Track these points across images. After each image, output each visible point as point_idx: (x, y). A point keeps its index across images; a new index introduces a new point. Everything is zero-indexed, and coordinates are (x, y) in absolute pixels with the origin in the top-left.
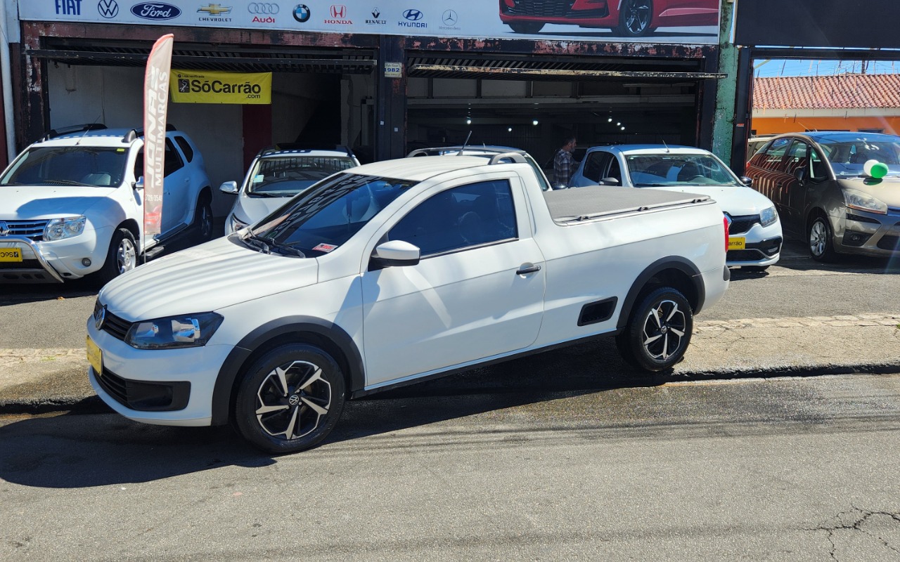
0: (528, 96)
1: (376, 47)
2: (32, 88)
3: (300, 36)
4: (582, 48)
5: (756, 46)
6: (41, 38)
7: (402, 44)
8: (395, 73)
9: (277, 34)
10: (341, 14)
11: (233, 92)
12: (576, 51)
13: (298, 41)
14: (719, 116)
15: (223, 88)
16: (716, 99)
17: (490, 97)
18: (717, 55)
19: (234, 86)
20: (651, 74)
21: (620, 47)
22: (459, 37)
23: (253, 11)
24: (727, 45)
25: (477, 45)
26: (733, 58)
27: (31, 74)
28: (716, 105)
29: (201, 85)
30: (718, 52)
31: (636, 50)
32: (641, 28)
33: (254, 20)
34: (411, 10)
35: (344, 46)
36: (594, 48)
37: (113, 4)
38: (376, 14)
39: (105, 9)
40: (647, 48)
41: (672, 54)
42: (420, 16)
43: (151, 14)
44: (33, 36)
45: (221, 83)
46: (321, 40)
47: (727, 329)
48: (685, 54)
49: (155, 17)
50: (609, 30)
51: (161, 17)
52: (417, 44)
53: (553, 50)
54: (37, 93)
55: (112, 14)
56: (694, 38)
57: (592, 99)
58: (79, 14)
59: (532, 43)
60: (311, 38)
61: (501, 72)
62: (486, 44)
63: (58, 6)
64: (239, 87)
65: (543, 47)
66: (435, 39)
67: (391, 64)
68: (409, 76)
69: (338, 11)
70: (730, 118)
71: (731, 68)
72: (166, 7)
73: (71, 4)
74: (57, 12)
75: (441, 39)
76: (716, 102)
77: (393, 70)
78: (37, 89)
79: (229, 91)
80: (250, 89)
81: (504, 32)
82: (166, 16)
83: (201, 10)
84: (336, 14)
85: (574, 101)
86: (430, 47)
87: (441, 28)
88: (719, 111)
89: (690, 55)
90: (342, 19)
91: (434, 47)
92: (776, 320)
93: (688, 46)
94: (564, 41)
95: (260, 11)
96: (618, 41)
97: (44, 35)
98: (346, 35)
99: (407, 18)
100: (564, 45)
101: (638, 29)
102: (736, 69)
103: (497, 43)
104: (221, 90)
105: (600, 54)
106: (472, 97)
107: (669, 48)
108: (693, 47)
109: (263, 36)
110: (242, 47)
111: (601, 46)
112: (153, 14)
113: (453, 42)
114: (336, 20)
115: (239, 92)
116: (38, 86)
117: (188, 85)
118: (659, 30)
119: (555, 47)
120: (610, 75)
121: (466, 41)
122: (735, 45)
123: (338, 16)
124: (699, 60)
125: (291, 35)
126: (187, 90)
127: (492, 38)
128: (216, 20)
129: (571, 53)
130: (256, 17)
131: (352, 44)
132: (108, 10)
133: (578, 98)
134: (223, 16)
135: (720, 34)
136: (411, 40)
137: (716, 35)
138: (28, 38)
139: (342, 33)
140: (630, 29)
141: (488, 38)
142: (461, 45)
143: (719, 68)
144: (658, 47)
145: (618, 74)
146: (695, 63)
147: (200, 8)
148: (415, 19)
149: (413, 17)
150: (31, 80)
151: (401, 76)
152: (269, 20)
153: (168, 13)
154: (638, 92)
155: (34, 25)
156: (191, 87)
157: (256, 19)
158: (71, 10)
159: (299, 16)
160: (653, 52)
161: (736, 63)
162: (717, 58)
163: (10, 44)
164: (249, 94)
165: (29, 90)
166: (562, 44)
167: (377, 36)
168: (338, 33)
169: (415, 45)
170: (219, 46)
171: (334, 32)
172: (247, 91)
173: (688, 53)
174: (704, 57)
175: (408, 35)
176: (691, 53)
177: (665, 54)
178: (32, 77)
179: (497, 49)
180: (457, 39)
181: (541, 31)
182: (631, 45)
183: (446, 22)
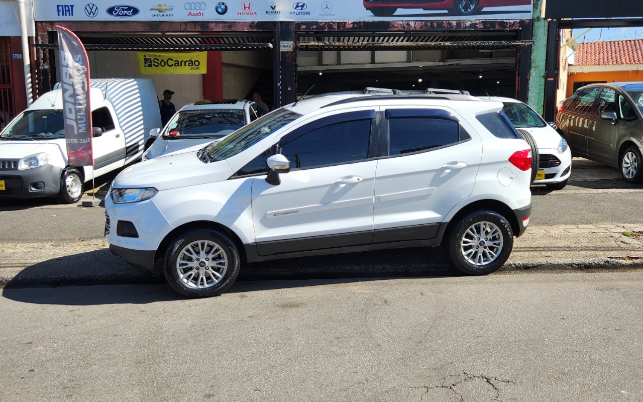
1: (274, 30)
2: (43, 66)
3: (221, 25)
4: (426, 25)
5: (563, 19)
6: (49, 33)
7: (292, 28)
8: (288, 48)
9: (204, 24)
10: (249, 8)
11: (181, 66)
12: (421, 28)
13: (219, 28)
14: (533, 73)
15: (174, 63)
16: (531, 60)
18: (531, 27)
19: (181, 62)
20: (474, 43)
22: (334, 21)
23: (188, 8)
24: (538, 19)
25: (347, 26)
26: (543, 29)
27: (42, 57)
28: (531, 65)
29: (159, 62)
30: (531, 25)
31: (467, 25)
32: (470, 9)
33: (189, 15)
34: (298, 3)
35: (251, 30)
36: (435, 25)
37: (94, 8)
38: (273, 7)
39: (89, 11)
40: (476, 24)
41: (495, 27)
42: (305, 6)
43: (120, 14)
44: (43, 32)
45: (172, 60)
46: (235, 26)
48: (506, 27)
49: (122, 15)
50: (446, 11)
51: (126, 15)
52: (303, 27)
54: (47, 70)
55: (94, 14)
56: (512, 15)
58: (72, 15)
59: (388, 23)
60: (228, 26)
62: (354, 25)
63: (59, 11)
64: (185, 62)
65: (396, 25)
66: (317, 23)
67: (285, 42)
68: (298, 50)
69: (247, 6)
70: (543, 74)
71: (542, 36)
72: (129, 8)
73: (67, 9)
74: (59, 15)
75: (321, 23)
76: (531, 63)
77: (287, 46)
78: (47, 67)
79: (178, 65)
80: (193, 63)
81: (368, 16)
82: (130, 14)
83: (153, 9)
84: (245, 8)
86: (313, 29)
87: (320, 15)
88: (533, 69)
89: (509, 27)
90: (250, 11)
91: (315, 29)
93: (508, 21)
94: (411, 21)
95: (193, 8)
96: (453, 19)
97: (50, 30)
98: (253, 23)
99: (295, 8)
100: (412, 24)
101: (469, 10)
102: (546, 37)
103: (362, 24)
105: (440, 29)
107: (493, 23)
108: (512, 21)
109: (195, 25)
111: (440, 24)
112: (121, 13)
113: (330, 25)
114: (245, 12)
115: (185, 65)
116: (46, 65)
117: (151, 62)
118: (485, 9)
119: (405, 26)
120: (442, 44)
121: (339, 23)
122: (545, 19)
123: (247, 9)
124: (517, 31)
125: (214, 24)
126: (150, 66)
127: (358, 20)
128: (163, 15)
129: (417, 29)
130: (190, 13)
131: (257, 29)
132: (91, 11)
134: (168, 13)
135: (533, 11)
136: (299, 24)
137: (530, 12)
138: (40, 33)
139: (250, 21)
140: (462, 10)
141: (355, 20)
142: (335, 27)
143: (532, 36)
144: (484, 23)
145: (448, 43)
146: (515, 34)
147: (152, 8)
148: (302, 9)
149: (301, 8)
150: (42, 61)
151: (292, 51)
152: (199, 14)
153: (131, 12)
155: (44, 24)
156: (153, 63)
157: (190, 14)
158: (67, 12)
159: (220, 10)
160: (480, 26)
161: (546, 33)
162: (531, 29)
163: (29, 38)
164: (192, 67)
165: (41, 68)
166: (410, 23)
167: (275, 22)
168: (247, 21)
169: (302, 28)
170: (166, 34)
171: (245, 21)
172: (191, 64)
173: (508, 26)
174: (520, 29)
175: (297, 20)
176: (510, 26)
177: (490, 28)
178: (43, 59)
179: (362, 28)
180: (332, 22)
181: (394, 14)
182: (463, 22)
183: (324, 10)
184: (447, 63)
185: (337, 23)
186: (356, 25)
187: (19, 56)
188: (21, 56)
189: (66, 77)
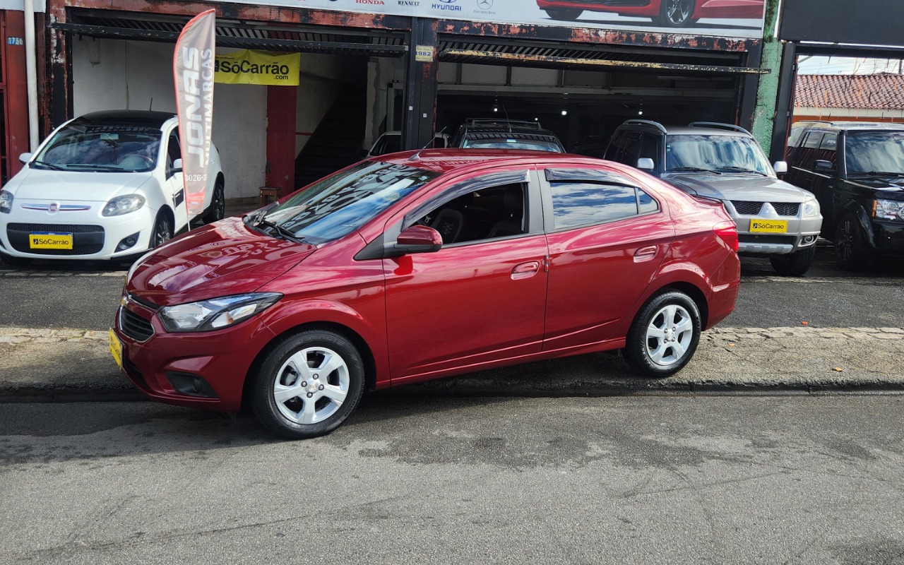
0: (559, 85)
1: (408, 29)
2: (56, 59)
3: (331, 15)
4: (621, 37)
5: (801, 42)
6: (67, 8)
7: (434, 27)
8: (426, 57)
9: (307, 13)
11: (261, 73)
12: (614, 40)
13: (328, 21)
14: (759, 113)
15: (251, 68)
16: (757, 95)
17: (519, 86)
18: (760, 49)
19: (262, 67)
20: (691, 67)
21: (659, 37)
22: (494, 22)
24: (770, 39)
25: (512, 30)
26: (776, 54)
27: (55, 45)
28: (756, 101)
29: (231, 66)
30: (761, 46)
31: (676, 42)
32: (682, 19)
35: (375, 27)
36: (633, 37)
40: (688, 40)
41: (713, 46)
44: (59, 6)
45: (249, 63)
46: (352, 20)
47: (768, 337)
48: (727, 47)
50: (649, 20)
52: (450, 27)
53: (590, 38)
54: (61, 64)
56: (739, 31)
57: (624, 91)
59: (569, 30)
60: (341, 18)
61: (536, 59)
62: (521, 30)
64: (267, 67)
65: (580, 35)
66: (469, 23)
67: (422, 47)
68: (440, 61)
70: (771, 115)
71: (774, 63)
75: (475, 23)
76: (757, 99)
77: (425, 54)
78: (61, 60)
79: (257, 72)
80: (277, 70)
81: (541, 19)
85: (606, 92)
86: (464, 30)
87: (475, 11)
88: (759, 107)
89: (732, 48)
91: (467, 31)
92: (819, 330)
93: (730, 39)
94: (601, 29)
96: (658, 32)
97: (70, 5)
98: (378, 16)
100: (602, 34)
101: (680, 20)
102: (779, 64)
103: (533, 29)
104: (249, 69)
105: (639, 45)
106: (501, 85)
107: (710, 41)
108: (736, 40)
109: (293, 14)
110: (269, 25)
111: (640, 36)
113: (487, 27)
115: (267, 72)
116: (62, 57)
118: (701, 21)
119: (593, 36)
120: (649, 66)
121: (500, 26)
122: (779, 39)
124: (741, 54)
125: (320, 14)
127: (528, 24)
129: (609, 42)
131: (383, 25)
133: (610, 89)
135: (765, 28)
136: (444, 23)
137: (760, 29)
138: (53, 7)
139: (374, 13)
141: (523, 23)
142: (495, 30)
143: (761, 63)
144: (700, 39)
145: (657, 66)
146: (737, 57)
148: (449, 2)
150: (55, 51)
151: (432, 60)
154: (672, 84)
156: (220, 66)
160: (694, 44)
161: (780, 58)
162: (760, 52)
163: (36, 14)
164: (276, 74)
165: (53, 61)
166: (600, 33)
167: (411, 18)
168: (369, 13)
169: (448, 29)
170: (247, 23)
171: (366, 12)
172: (275, 71)
173: (730, 47)
174: (746, 51)
175: (441, 18)
176: (733, 46)
177: (706, 47)
178: (56, 48)
179: (533, 35)
180: (490, 23)
181: (578, 18)
182: (671, 36)
183: (482, 6)
184: (613, 92)
185: (499, 25)
186: (524, 31)
187: (18, 42)
188: (21, 40)
189: (190, 85)
